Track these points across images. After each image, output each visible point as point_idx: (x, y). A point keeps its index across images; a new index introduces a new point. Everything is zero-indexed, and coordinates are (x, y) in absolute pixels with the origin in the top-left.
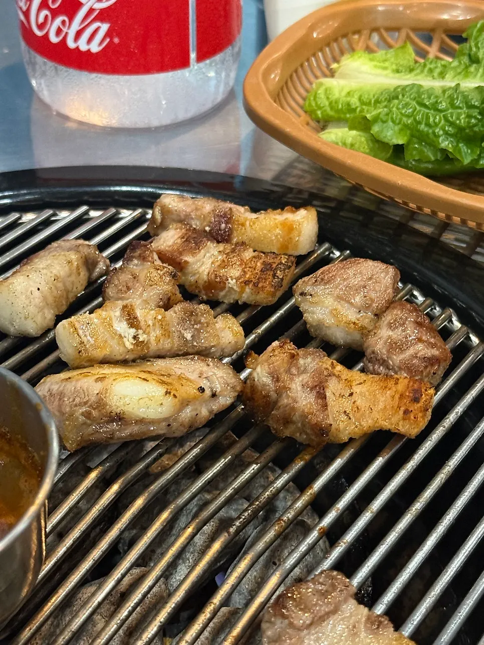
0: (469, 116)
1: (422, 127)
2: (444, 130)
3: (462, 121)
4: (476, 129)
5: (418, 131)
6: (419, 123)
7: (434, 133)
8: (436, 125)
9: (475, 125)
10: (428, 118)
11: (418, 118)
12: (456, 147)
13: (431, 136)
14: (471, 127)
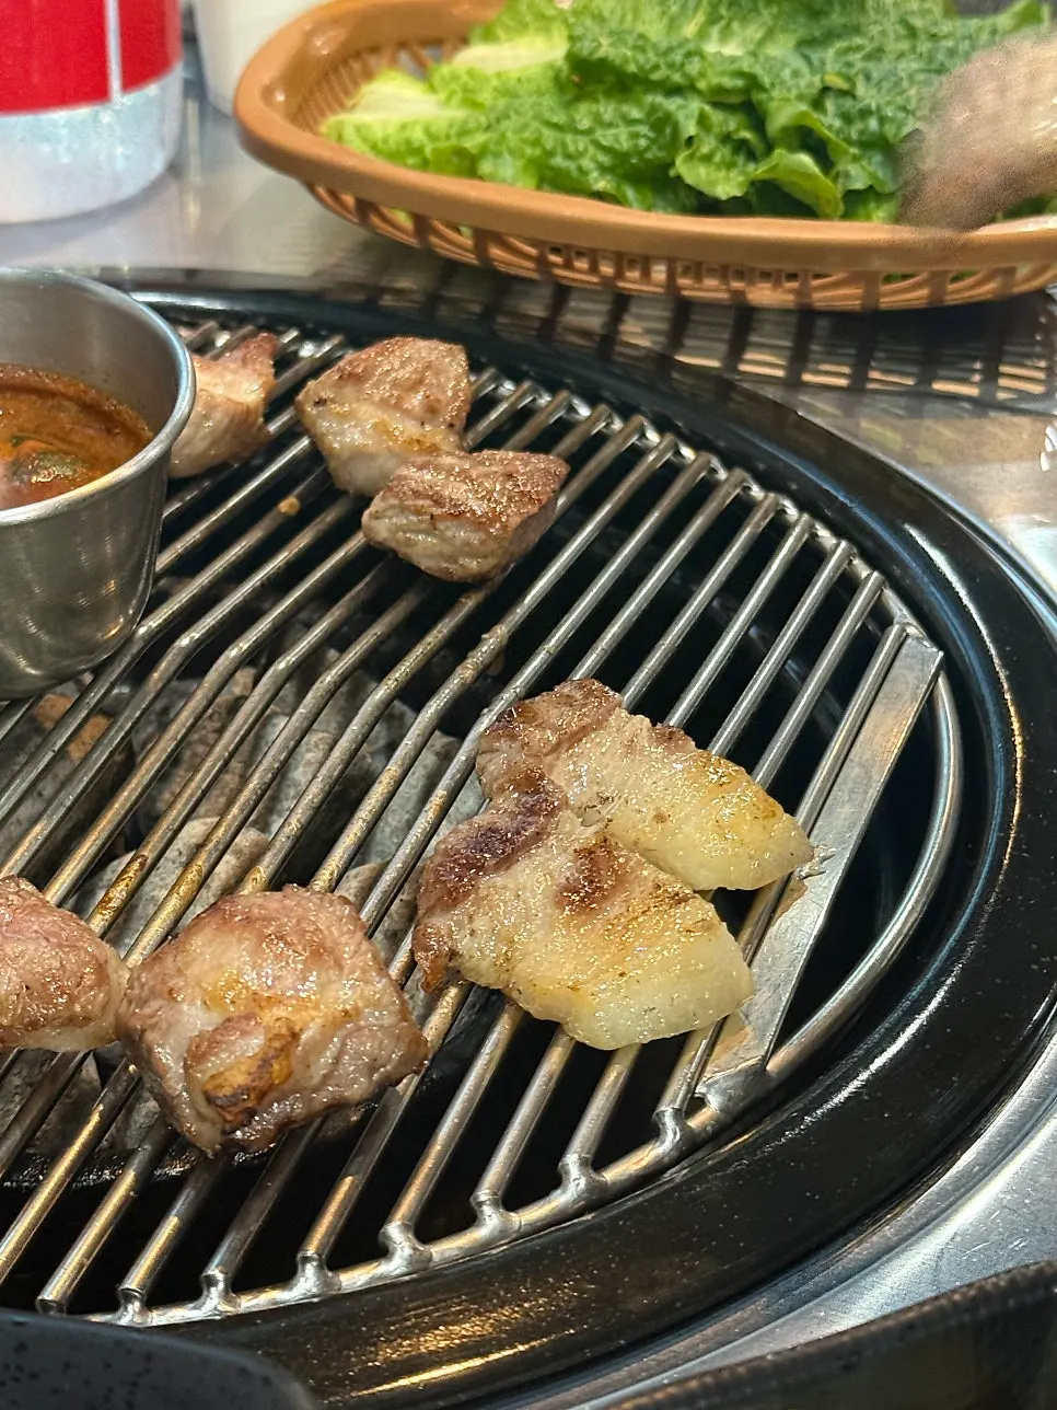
0: (635, 136)
1: (558, 161)
2: (597, 162)
3: (625, 144)
4: (649, 155)
5: (552, 168)
6: (551, 154)
7: (580, 169)
8: (580, 154)
9: (647, 148)
10: (564, 145)
11: (549, 146)
12: (618, 188)
13: (575, 173)
14: (641, 153)
